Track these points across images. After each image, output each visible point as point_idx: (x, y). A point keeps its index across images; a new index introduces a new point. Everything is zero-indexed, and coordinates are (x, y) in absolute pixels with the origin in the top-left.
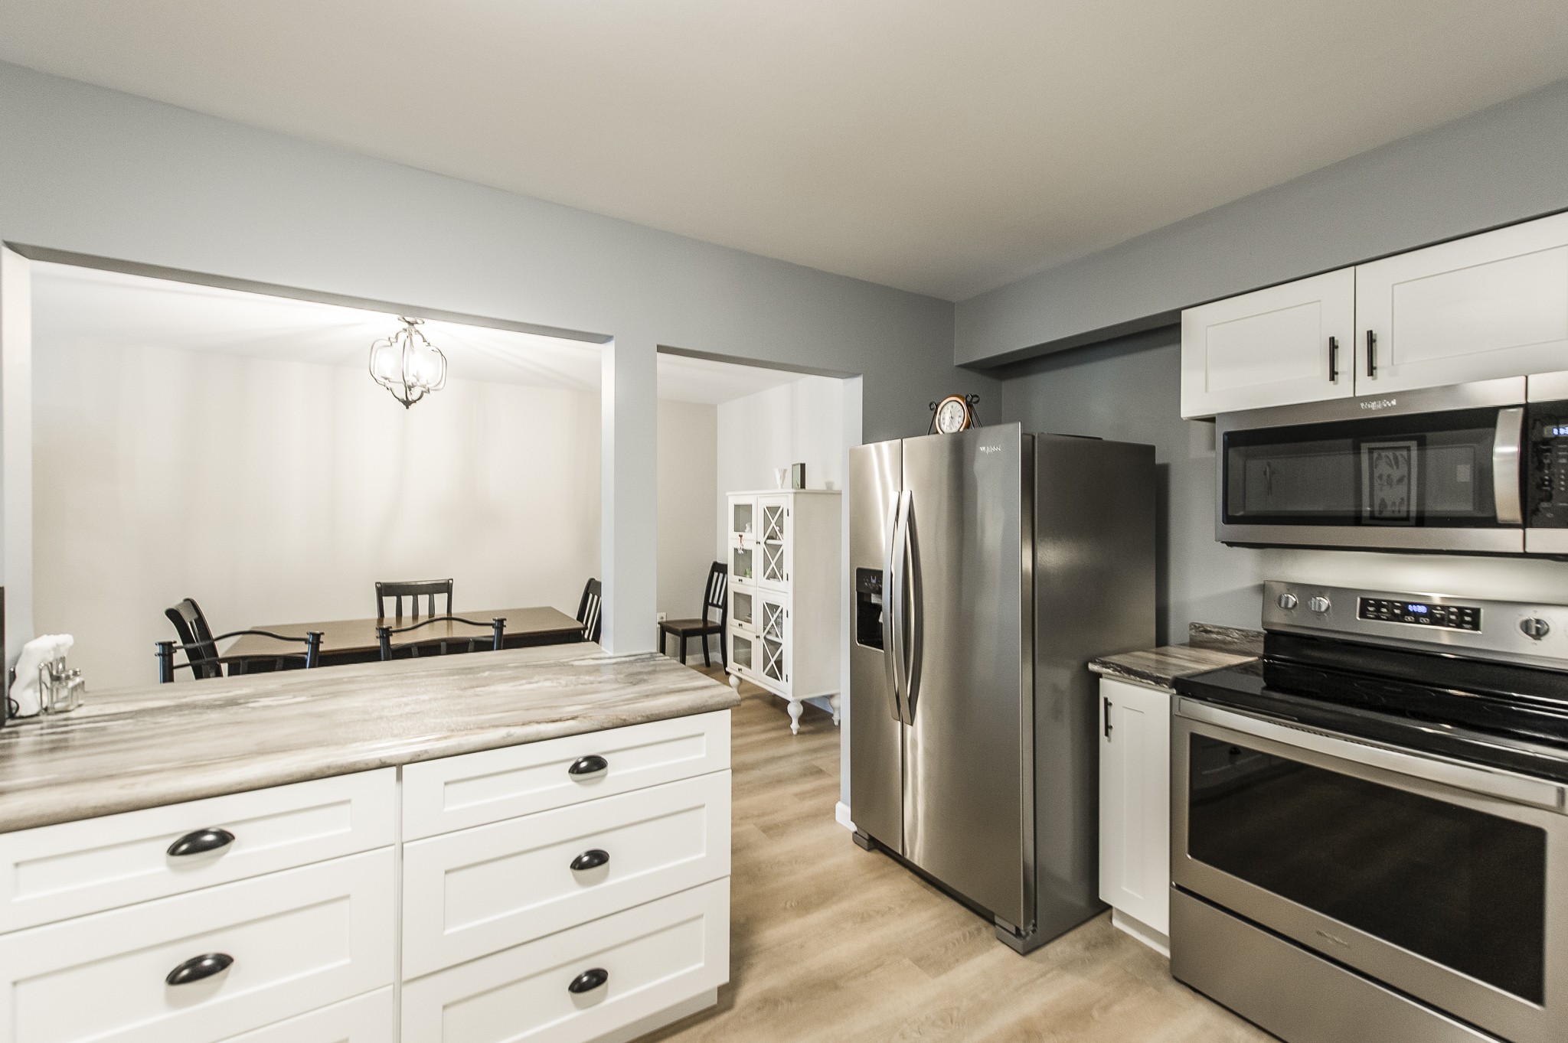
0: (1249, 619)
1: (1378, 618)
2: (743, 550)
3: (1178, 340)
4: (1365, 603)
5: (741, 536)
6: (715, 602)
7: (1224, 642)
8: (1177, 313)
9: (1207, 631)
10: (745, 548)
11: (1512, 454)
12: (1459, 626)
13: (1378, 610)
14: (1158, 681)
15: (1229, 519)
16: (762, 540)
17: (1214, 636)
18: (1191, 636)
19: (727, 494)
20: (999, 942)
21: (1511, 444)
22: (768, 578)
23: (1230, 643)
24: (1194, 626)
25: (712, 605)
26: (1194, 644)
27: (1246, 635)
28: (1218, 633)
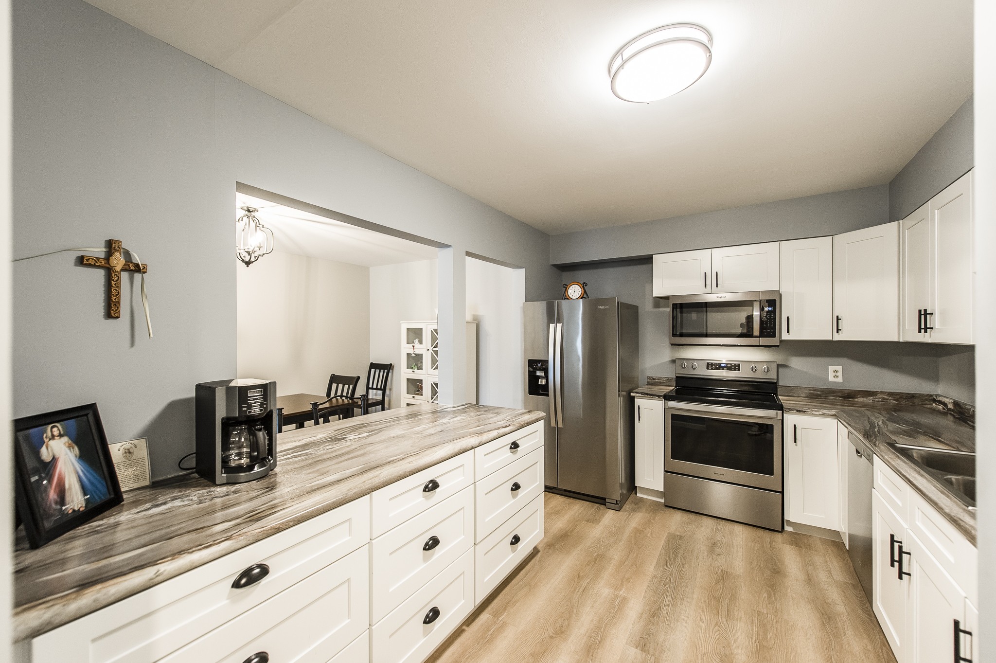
0: (670, 373)
1: (712, 369)
2: (415, 354)
3: (652, 263)
4: (708, 364)
5: (414, 346)
6: (375, 386)
7: (660, 383)
8: (652, 255)
9: (654, 379)
10: (416, 353)
11: (758, 315)
12: (735, 370)
13: (712, 366)
14: (659, 396)
15: (674, 335)
16: (431, 348)
17: (657, 381)
18: (648, 381)
19: (401, 322)
20: (608, 510)
21: (758, 312)
22: (434, 369)
23: (662, 383)
24: (649, 378)
25: (372, 388)
26: (649, 384)
27: (668, 379)
28: (658, 379)
